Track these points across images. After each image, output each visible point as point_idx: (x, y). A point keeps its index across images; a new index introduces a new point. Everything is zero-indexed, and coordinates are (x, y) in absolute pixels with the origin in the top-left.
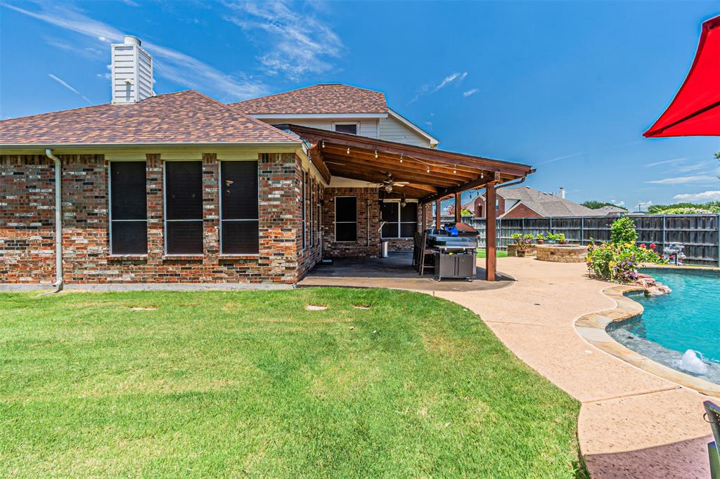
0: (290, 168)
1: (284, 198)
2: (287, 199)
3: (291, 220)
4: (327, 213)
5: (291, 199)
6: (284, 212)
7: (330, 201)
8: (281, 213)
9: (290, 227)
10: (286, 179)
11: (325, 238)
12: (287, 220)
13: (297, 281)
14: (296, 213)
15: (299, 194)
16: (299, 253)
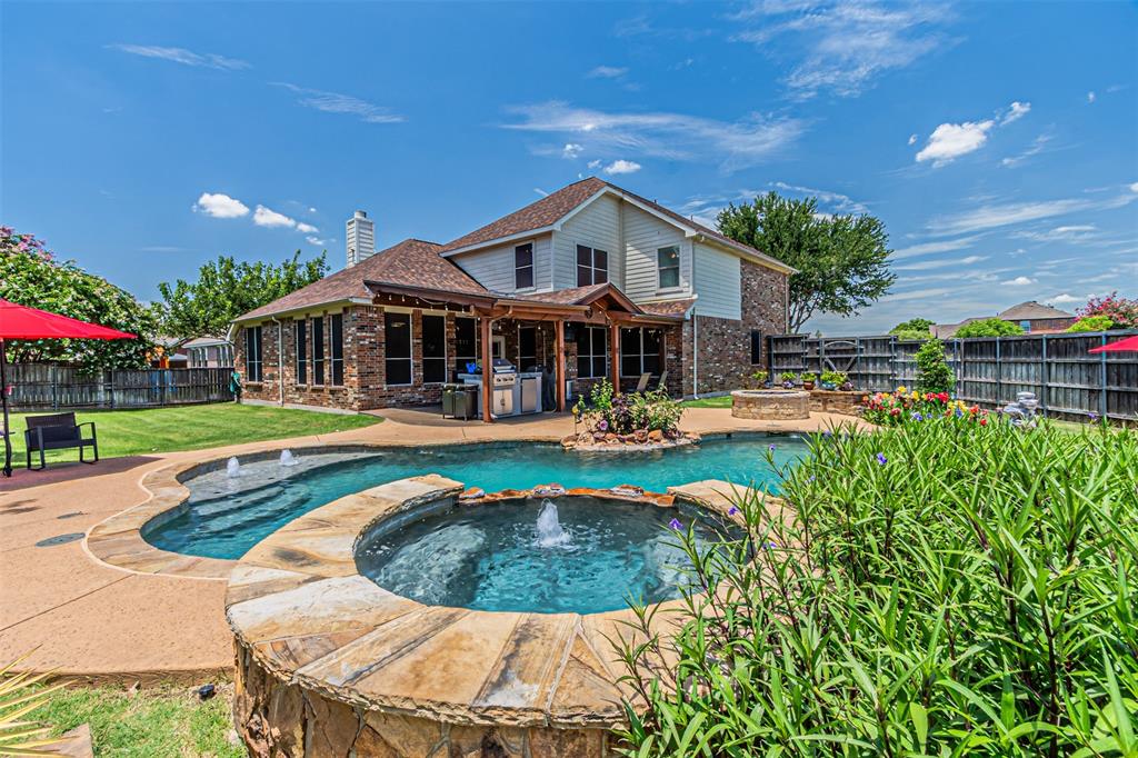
0: (354, 317)
1: (352, 342)
3: (355, 359)
4: (510, 347)
5: (355, 343)
7: (513, 334)
8: (351, 354)
9: (355, 365)
13: (360, 410)
14: (362, 354)
15: (370, 337)
16: (371, 387)
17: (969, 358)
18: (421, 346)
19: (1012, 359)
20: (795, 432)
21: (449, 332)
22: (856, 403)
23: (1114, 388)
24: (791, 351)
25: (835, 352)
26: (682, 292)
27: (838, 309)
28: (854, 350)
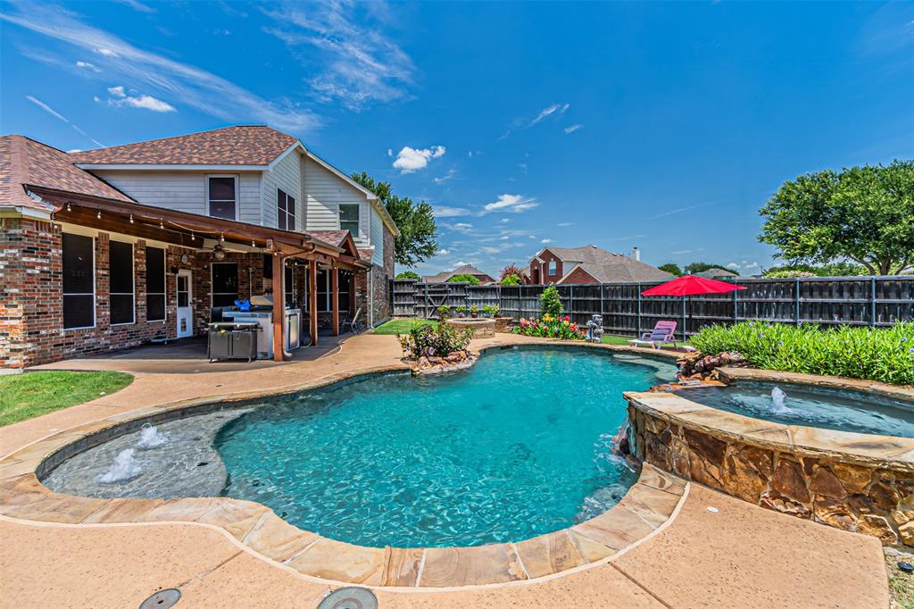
0: (15, 234)
1: (9, 270)
2: (12, 271)
3: (17, 295)
4: (199, 282)
5: (17, 271)
6: (8, 286)
7: (204, 269)
8: (5, 287)
9: (15, 303)
10: (11, 248)
11: (199, 312)
12: (12, 294)
13: (26, 365)
14: (30, 286)
15: (42, 264)
16: (43, 332)
17: (503, 297)
18: (108, 278)
19: (527, 298)
20: (516, 345)
21: (139, 264)
22: (508, 325)
23: (575, 312)
24: (406, 291)
25: (434, 292)
26: (361, 242)
27: (406, 263)
28: (445, 292)
